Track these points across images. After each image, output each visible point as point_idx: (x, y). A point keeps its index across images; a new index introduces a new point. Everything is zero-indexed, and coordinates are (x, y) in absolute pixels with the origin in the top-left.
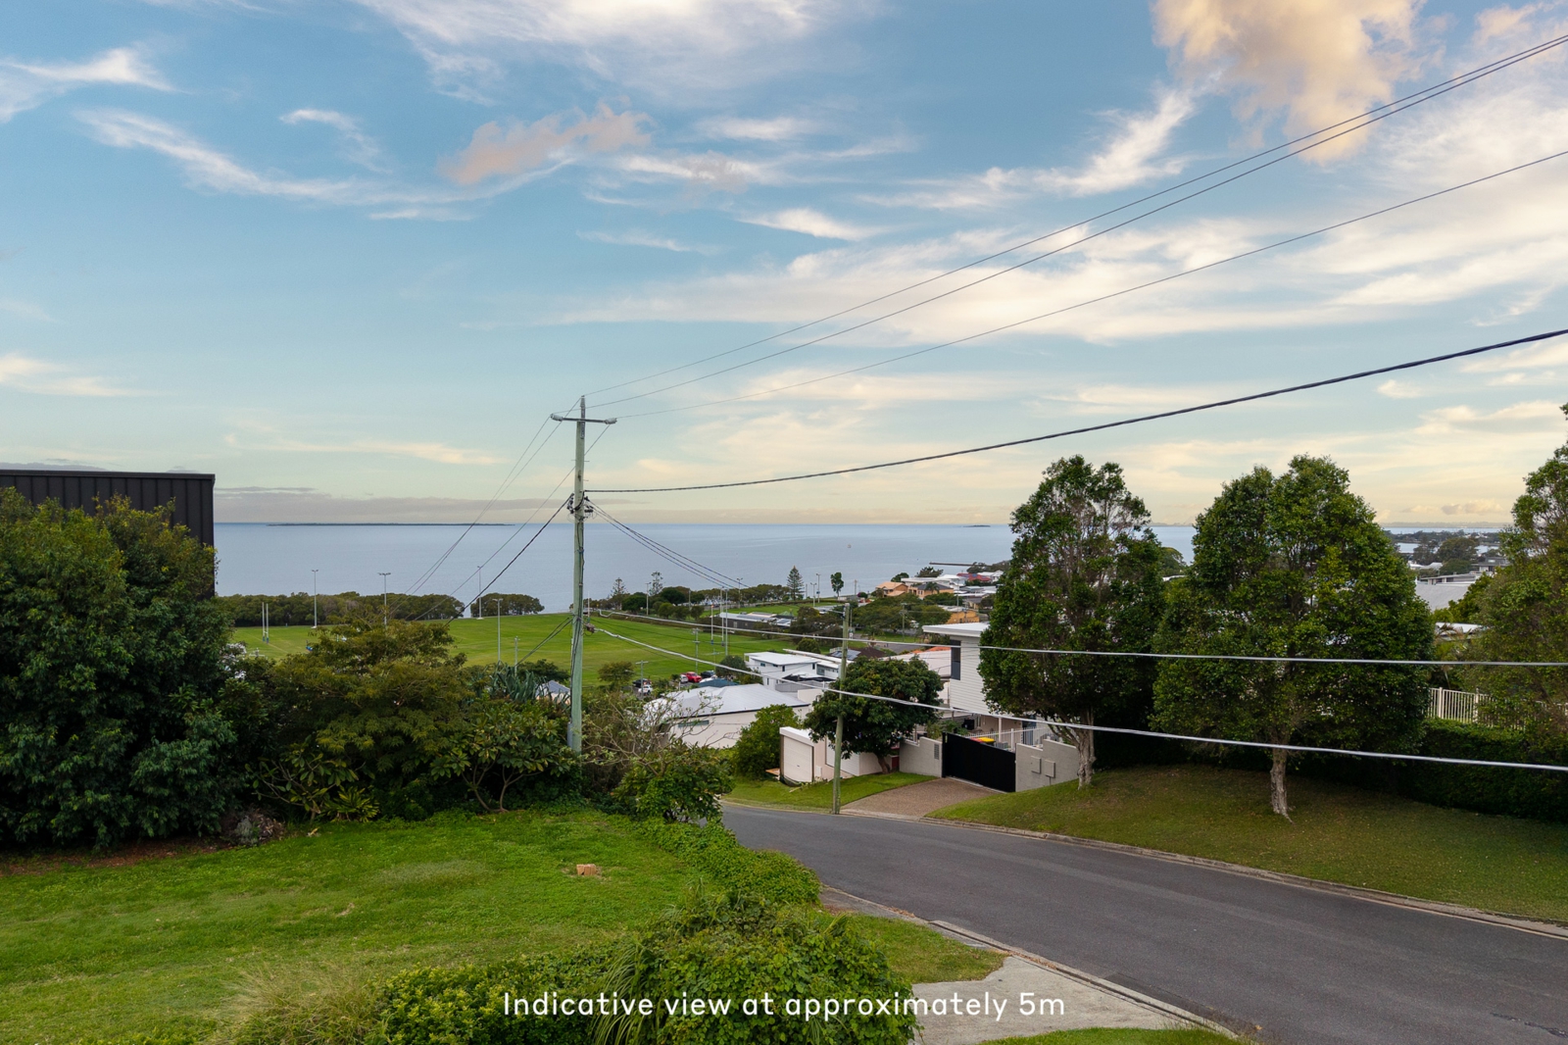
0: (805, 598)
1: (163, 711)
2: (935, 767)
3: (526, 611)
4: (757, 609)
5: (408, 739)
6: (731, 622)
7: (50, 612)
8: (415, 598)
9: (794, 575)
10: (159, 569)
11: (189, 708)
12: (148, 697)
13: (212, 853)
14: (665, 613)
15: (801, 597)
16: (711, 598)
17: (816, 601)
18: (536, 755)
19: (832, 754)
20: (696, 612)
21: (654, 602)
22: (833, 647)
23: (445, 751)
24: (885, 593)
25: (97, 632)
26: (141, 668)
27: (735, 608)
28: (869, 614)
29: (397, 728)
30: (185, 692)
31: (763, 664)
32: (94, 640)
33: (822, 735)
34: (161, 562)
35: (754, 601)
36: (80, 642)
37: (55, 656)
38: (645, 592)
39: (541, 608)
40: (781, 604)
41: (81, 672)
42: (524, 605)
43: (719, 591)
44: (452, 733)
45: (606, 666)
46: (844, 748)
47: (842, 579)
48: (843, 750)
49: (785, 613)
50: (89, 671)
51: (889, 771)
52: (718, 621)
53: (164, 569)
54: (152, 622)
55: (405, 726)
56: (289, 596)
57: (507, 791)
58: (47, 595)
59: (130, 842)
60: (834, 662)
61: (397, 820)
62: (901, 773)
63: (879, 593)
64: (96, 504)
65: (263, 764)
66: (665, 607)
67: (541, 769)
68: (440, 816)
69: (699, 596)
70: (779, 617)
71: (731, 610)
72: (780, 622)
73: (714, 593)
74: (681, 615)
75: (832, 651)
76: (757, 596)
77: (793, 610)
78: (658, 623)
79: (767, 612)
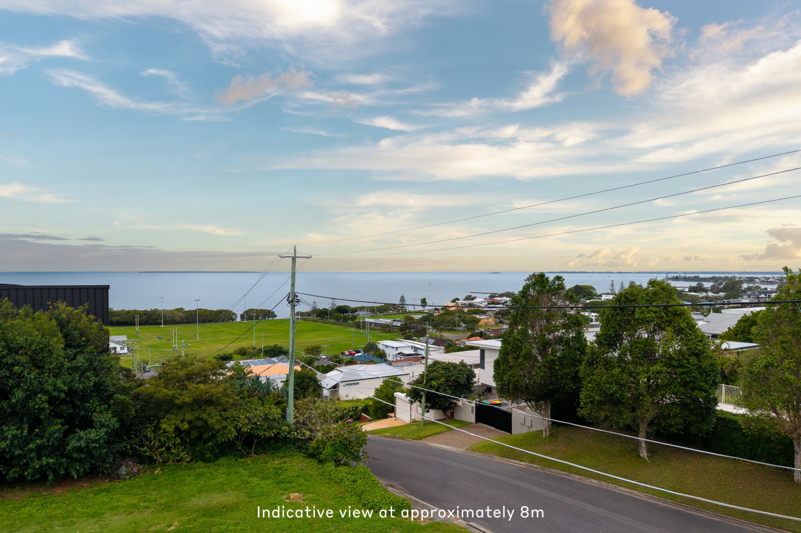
0: (408, 311)
1: (82, 413)
2: (472, 418)
3: (268, 317)
4: (384, 316)
5: (206, 422)
6: (371, 323)
7: (25, 367)
8: (212, 311)
9: (402, 299)
10: (81, 339)
11: (95, 410)
12: (75, 406)
13: (106, 485)
14: (338, 319)
15: (406, 310)
16: (361, 310)
17: (413, 312)
18: (270, 428)
19: (420, 410)
20: (354, 318)
21: (332, 313)
22: (422, 337)
23: (225, 428)
24: (448, 308)
25: (49, 377)
26: (71, 392)
27: (373, 316)
28: (439, 320)
29: (201, 417)
30: (94, 403)
31: (387, 347)
32: (47, 381)
33: (415, 401)
34: (82, 335)
35: (382, 313)
36: (39, 382)
37: (27, 390)
38: (328, 308)
39: (276, 316)
40: (395, 314)
41: (40, 398)
42: (268, 314)
43: (365, 307)
44: (228, 418)
45: (308, 347)
46: (426, 407)
47: (426, 301)
48: (425, 409)
49: (398, 319)
50: (45, 398)
51: (449, 419)
52: (364, 323)
53: (83, 339)
54: (75, 369)
55: (204, 416)
56: (149, 310)
57: (256, 444)
58: (24, 359)
59: (64, 479)
60: (422, 346)
61: (200, 463)
62: (455, 420)
63: (445, 308)
64: (49, 305)
65: (133, 436)
66: (338, 316)
67: (273, 435)
68: (222, 460)
69: (355, 310)
70: (395, 321)
71: (371, 317)
72: (395, 324)
73: (362, 309)
74: (345, 320)
75: (421, 338)
76: (384, 309)
77: (401, 317)
78: (334, 324)
79: (389, 318)
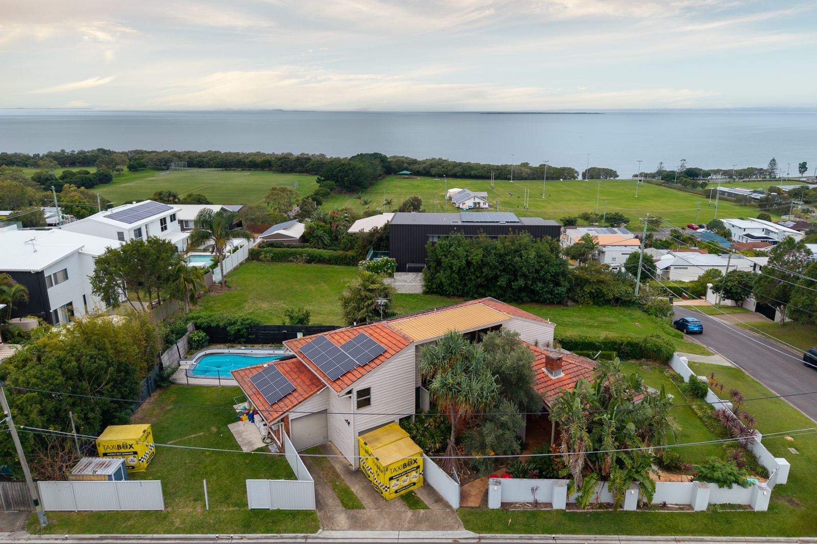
3: (610, 177)
4: (744, 183)
9: (773, 162)
14: (685, 184)
15: (775, 176)
16: (715, 174)
17: (785, 181)
20: (704, 185)
21: (680, 177)
27: (729, 182)
31: (733, 226)
35: (742, 179)
38: (675, 171)
39: (618, 176)
42: (610, 174)
43: (721, 170)
47: (807, 166)
49: (760, 189)
52: (715, 191)
56: (501, 165)
66: (686, 181)
69: (707, 174)
70: (755, 192)
71: (726, 185)
72: (755, 195)
76: (745, 175)
77: (766, 186)
78: (680, 190)
79: (748, 188)
